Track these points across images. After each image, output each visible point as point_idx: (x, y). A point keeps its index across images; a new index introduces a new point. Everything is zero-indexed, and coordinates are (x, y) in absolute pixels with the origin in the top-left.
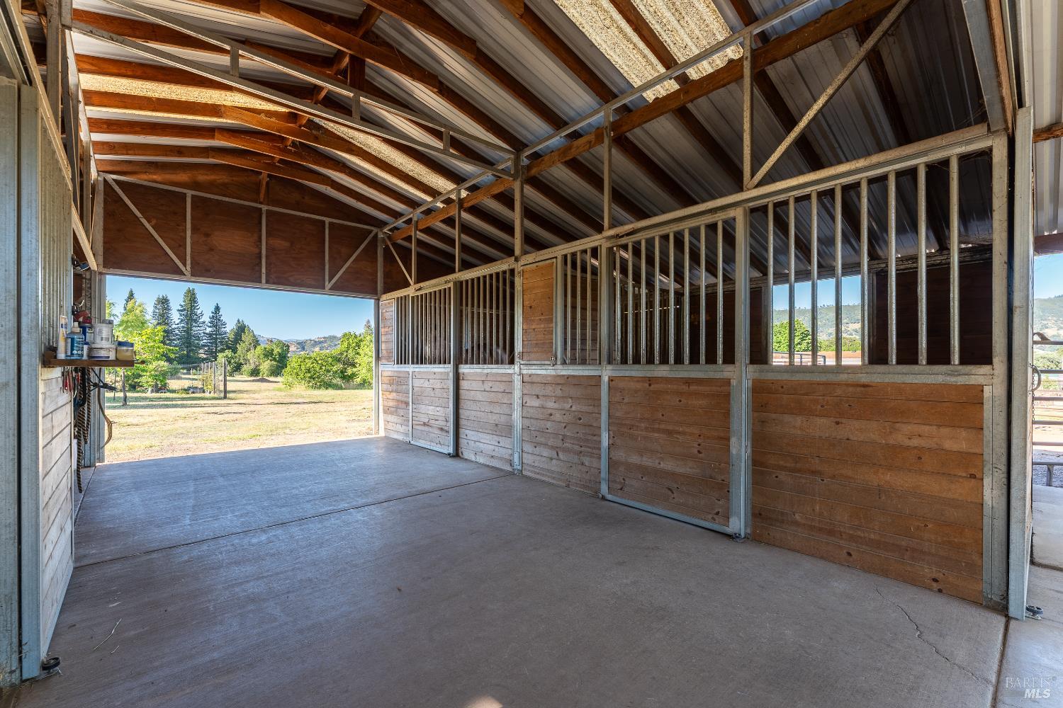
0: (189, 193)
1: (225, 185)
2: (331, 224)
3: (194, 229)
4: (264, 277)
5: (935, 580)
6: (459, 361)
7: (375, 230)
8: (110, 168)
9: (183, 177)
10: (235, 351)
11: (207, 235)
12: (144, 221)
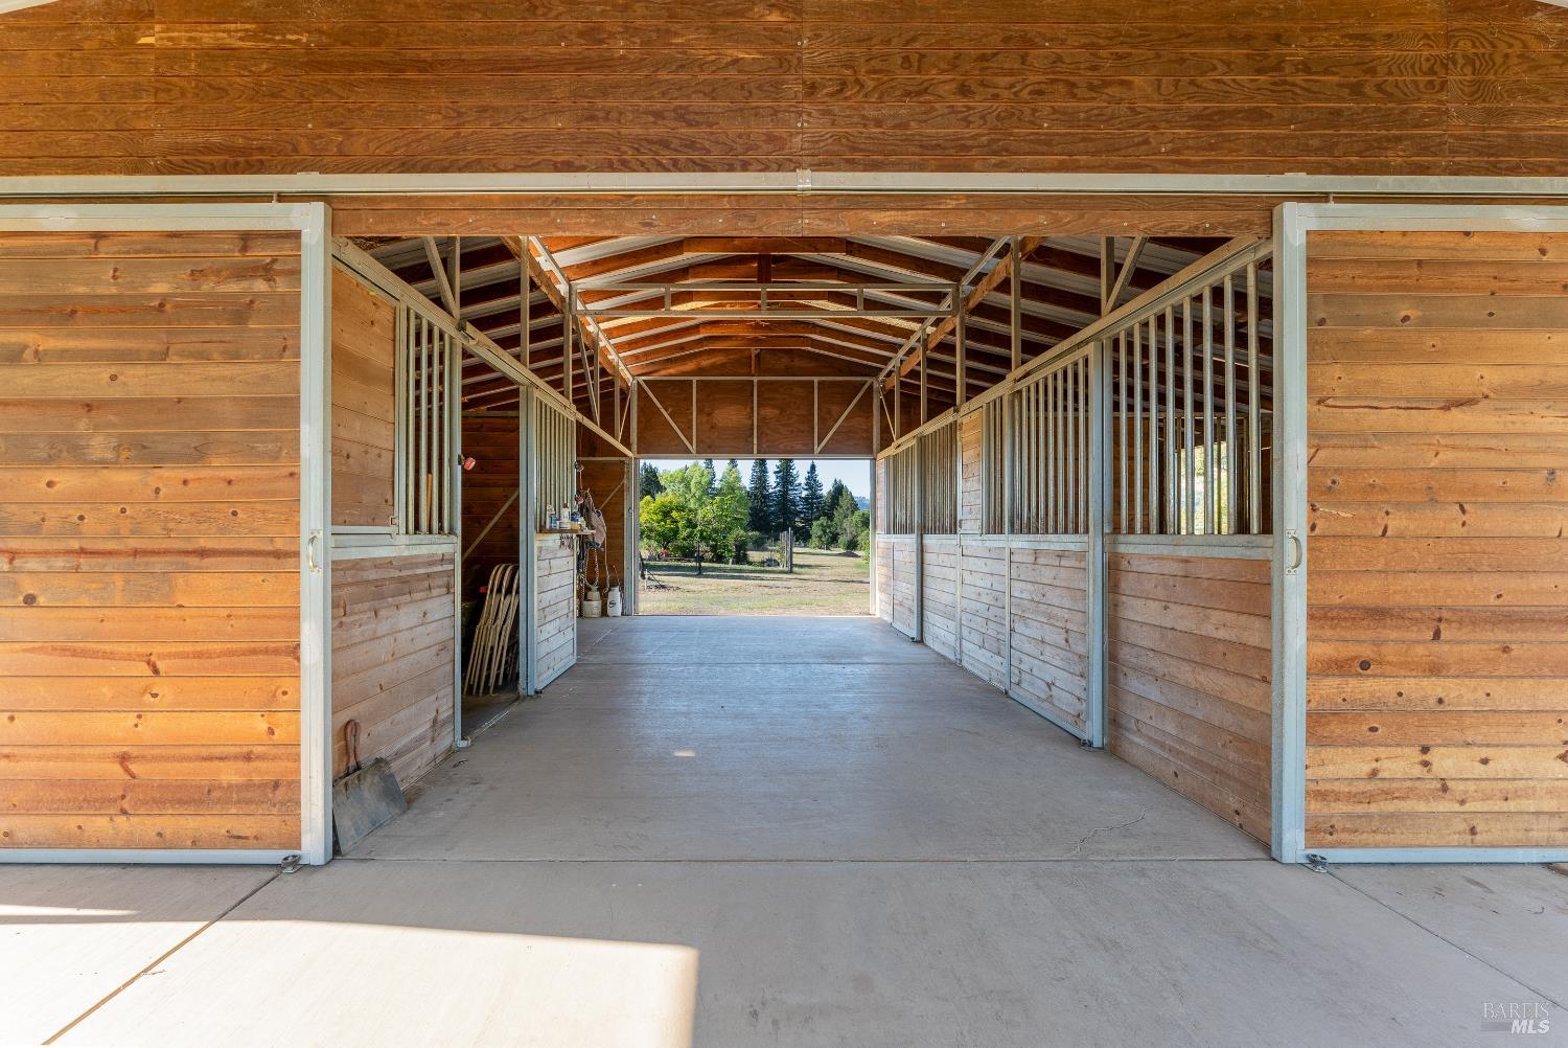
0: (695, 379)
1: (723, 365)
2: (819, 383)
3: (699, 411)
4: (755, 447)
5: (1237, 813)
6: (924, 530)
7: (869, 380)
8: (640, 372)
9: (690, 366)
10: (830, 517)
11: (709, 414)
12: (663, 410)
